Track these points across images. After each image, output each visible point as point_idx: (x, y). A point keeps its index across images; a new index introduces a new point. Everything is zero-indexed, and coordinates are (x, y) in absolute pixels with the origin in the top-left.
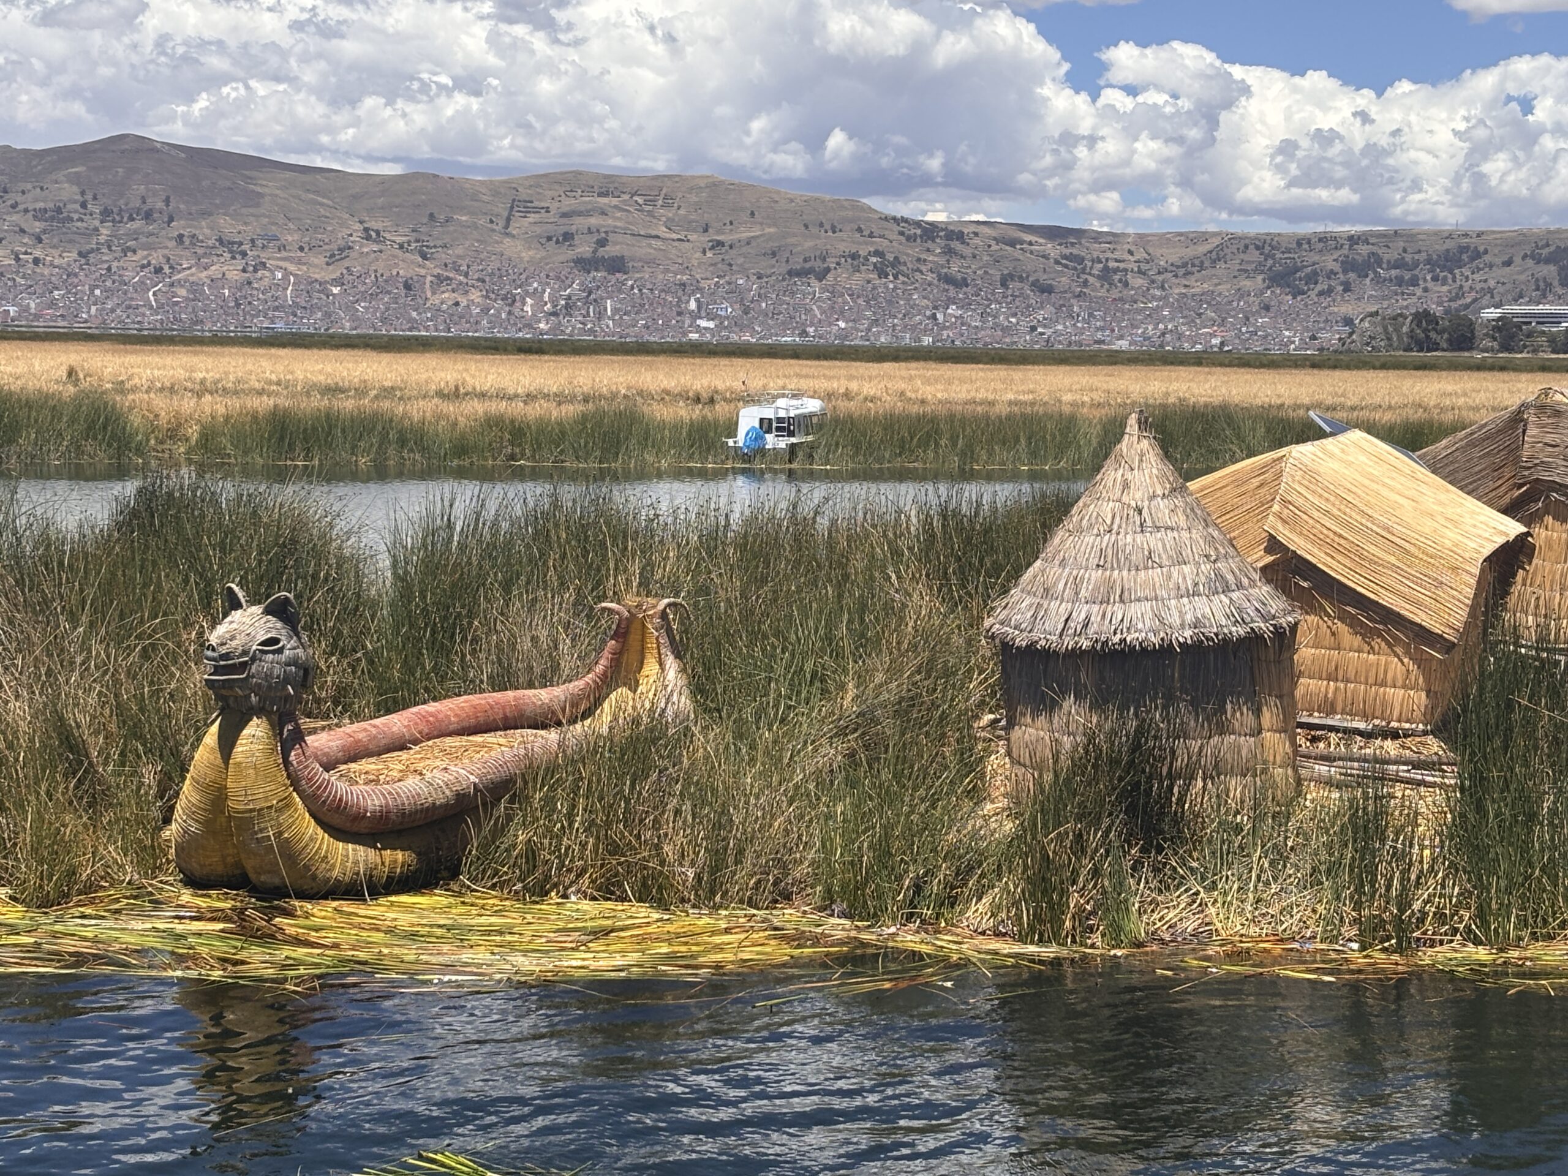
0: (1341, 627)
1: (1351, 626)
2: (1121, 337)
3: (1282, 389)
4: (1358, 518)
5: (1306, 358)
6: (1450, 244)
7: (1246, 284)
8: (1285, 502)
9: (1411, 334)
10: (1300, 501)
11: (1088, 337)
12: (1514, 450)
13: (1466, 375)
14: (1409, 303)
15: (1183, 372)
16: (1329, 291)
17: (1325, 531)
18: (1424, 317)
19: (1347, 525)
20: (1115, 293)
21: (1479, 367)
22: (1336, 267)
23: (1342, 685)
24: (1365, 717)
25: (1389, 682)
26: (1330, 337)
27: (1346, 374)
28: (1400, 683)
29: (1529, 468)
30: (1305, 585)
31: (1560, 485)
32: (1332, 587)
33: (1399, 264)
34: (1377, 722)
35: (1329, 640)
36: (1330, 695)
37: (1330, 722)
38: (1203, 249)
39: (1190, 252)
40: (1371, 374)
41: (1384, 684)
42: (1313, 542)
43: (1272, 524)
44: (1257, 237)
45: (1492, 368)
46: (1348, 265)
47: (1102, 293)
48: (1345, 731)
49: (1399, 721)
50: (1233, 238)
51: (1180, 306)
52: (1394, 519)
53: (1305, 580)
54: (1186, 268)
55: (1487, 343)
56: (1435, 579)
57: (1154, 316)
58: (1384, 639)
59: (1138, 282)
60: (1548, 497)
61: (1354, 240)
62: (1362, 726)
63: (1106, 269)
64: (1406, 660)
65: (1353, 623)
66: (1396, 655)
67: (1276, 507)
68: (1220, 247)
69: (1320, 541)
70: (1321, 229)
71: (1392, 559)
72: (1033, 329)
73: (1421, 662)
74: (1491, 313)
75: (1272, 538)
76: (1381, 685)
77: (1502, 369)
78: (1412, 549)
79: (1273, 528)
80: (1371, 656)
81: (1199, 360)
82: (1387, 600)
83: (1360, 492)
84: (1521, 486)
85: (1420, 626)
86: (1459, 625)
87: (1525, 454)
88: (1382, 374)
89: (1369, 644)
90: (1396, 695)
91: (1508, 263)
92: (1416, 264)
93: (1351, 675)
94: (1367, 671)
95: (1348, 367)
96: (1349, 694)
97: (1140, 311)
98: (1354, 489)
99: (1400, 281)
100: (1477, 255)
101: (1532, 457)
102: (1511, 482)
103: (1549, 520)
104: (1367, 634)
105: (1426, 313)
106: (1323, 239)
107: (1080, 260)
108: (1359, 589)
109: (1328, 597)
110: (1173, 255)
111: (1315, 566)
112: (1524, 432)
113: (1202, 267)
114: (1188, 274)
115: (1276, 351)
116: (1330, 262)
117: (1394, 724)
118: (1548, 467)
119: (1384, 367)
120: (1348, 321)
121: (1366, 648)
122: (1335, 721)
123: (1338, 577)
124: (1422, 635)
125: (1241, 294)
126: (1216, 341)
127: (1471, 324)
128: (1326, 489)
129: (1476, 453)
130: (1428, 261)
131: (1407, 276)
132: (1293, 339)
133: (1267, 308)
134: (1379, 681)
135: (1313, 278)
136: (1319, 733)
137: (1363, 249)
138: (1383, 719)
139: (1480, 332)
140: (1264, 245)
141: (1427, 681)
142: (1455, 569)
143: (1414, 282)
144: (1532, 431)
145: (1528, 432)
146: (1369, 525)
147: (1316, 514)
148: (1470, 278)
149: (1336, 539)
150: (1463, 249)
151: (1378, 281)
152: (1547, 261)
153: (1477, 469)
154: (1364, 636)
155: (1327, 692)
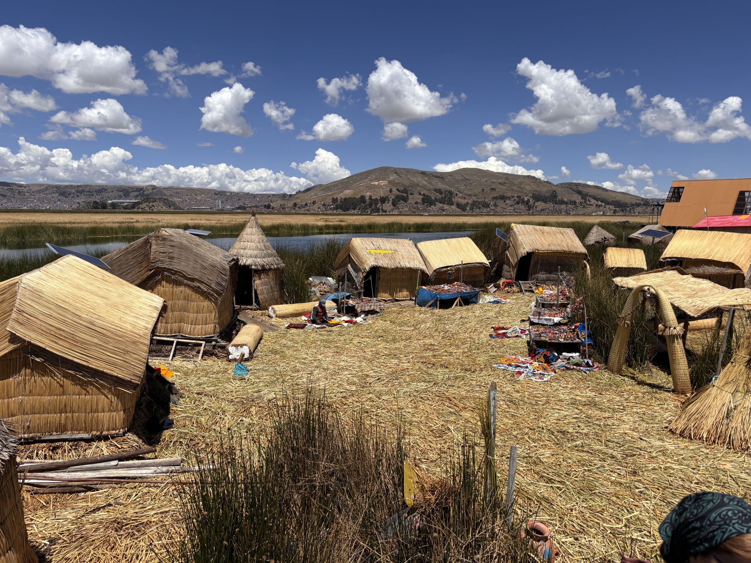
0: (67, 383)
1: (72, 380)
2: (25, 206)
3: (61, 218)
4: (70, 317)
5: (69, 211)
6: (99, 188)
7: (54, 195)
8: (20, 311)
9: (93, 206)
10: (30, 311)
11: (17, 206)
12: (147, 255)
13: (106, 214)
14: (92, 199)
15: (38, 214)
16: (74, 197)
17: (50, 328)
18: (95, 202)
19: (64, 322)
20: (22, 197)
21: (108, 213)
22: (75, 192)
23: (70, 415)
24: (86, 431)
25: (100, 409)
26: (75, 206)
27: (78, 214)
28: (107, 409)
29: (154, 263)
30: (38, 360)
31: (168, 269)
32: (58, 360)
33: (88, 192)
34: (94, 433)
35: (59, 390)
36: (62, 422)
37: (63, 437)
38: (43, 188)
39: (40, 188)
40: (84, 214)
41: (96, 411)
42: (42, 335)
43: (12, 327)
44: (56, 185)
45: (111, 213)
46: (77, 192)
47: (19, 197)
48: (75, 440)
49: (108, 430)
50: (50, 185)
51: (39, 199)
52: (94, 316)
53: (38, 357)
54: (39, 192)
55: (109, 207)
56: (123, 350)
57: (32, 202)
58: (94, 386)
59: (28, 194)
60: (163, 274)
61: (78, 186)
62: (86, 436)
63: (19, 191)
64: (109, 396)
65: (73, 379)
66: (103, 394)
67: (14, 315)
68: (47, 187)
69: (45, 333)
70: (70, 184)
71: (96, 341)
72: (2, 205)
73: (119, 395)
74: (110, 202)
75: (12, 335)
76: (95, 412)
77: (113, 213)
78: (109, 334)
79: (12, 328)
80: (88, 397)
81: (43, 211)
82: (94, 364)
83: (71, 302)
84: (151, 270)
85: (117, 377)
86: (141, 374)
87: (152, 257)
88: (86, 214)
89: (85, 390)
90: (104, 417)
91: (113, 192)
92: (93, 192)
93: (75, 408)
94: (85, 406)
95: (79, 213)
96: (75, 419)
97: (29, 201)
98: (67, 300)
99: (89, 195)
100: (106, 190)
101: (155, 258)
102: (147, 268)
103: (164, 283)
104: (83, 385)
105: (96, 202)
106: (71, 186)
107: (12, 189)
108: (76, 360)
109: (55, 366)
110: (36, 189)
111: (45, 349)
112: (150, 247)
113: (43, 191)
114: (39, 193)
115: (62, 209)
116: (73, 191)
117: (105, 433)
118: (162, 262)
119: (87, 213)
120: (79, 203)
121: (84, 392)
122: (67, 435)
123: (61, 354)
124: (118, 381)
125: (53, 197)
126: (48, 207)
127: (106, 204)
128: (48, 301)
129: (130, 256)
130: (95, 191)
131: (91, 194)
132: (66, 207)
133: (60, 200)
134: (94, 410)
135: (70, 194)
136: (58, 444)
137: (81, 188)
138: (97, 431)
139: (108, 206)
140: (58, 187)
141: (123, 405)
142: (135, 343)
143: (93, 195)
144: (154, 247)
145: (152, 247)
146: (78, 321)
147: (41, 317)
148: (106, 195)
149: (57, 331)
150: (103, 189)
151: (84, 195)
152: (121, 191)
153: (131, 263)
154: (81, 386)
155: (60, 420)
